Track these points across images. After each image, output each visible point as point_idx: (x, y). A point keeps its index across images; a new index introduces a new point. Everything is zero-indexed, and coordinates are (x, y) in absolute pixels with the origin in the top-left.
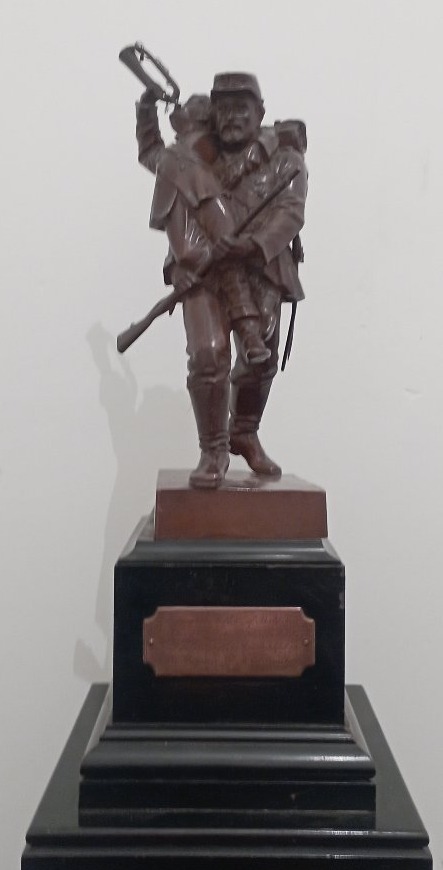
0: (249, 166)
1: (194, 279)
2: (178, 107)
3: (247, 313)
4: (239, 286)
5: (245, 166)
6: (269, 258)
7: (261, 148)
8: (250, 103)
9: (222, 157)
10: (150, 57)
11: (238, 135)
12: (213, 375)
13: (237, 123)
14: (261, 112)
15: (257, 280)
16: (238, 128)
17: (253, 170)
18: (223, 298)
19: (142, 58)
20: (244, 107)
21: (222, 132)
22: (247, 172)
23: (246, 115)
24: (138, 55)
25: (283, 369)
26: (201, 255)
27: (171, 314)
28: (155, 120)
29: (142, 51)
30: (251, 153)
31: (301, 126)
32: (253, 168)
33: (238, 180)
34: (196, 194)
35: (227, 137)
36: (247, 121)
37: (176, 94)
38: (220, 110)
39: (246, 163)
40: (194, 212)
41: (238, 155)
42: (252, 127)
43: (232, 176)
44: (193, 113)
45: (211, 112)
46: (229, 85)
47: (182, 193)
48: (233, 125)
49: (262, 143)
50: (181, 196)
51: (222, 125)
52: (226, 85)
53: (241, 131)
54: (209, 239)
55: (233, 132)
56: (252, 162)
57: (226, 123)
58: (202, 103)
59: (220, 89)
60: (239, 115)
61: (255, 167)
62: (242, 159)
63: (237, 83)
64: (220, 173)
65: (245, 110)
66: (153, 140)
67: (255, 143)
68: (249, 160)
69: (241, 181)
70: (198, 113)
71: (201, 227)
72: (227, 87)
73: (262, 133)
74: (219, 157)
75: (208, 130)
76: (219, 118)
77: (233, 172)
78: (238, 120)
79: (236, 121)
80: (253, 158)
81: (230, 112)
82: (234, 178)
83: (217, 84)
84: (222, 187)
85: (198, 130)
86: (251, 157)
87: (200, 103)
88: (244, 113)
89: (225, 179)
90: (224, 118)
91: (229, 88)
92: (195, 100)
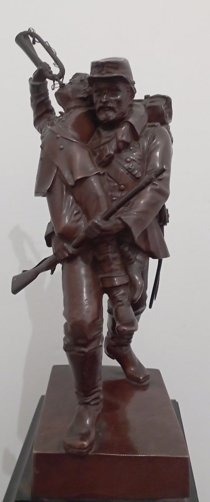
0: (121, 145)
1: (71, 249)
2: (62, 86)
3: (117, 283)
4: (111, 256)
5: (117, 144)
6: (137, 234)
7: (132, 127)
8: (121, 86)
9: (99, 133)
10: (41, 41)
11: (112, 115)
12: (85, 346)
13: (110, 105)
14: (133, 92)
15: (126, 249)
16: (112, 109)
17: (123, 149)
18: (97, 267)
19: (34, 42)
20: (116, 91)
22: (118, 151)
23: (119, 97)
24: (31, 39)
25: (150, 307)
26: (76, 229)
27: (52, 273)
28: (46, 93)
29: (34, 35)
30: (123, 133)
31: (167, 100)
32: (124, 146)
33: (111, 158)
34: (72, 173)
35: (102, 117)
36: (119, 102)
37: (62, 73)
38: (96, 91)
39: (118, 142)
40: (71, 189)
41: (112, 133)
42: (125, 107)
43: (106, 155)
44: (75, 91)
45: (89, 92)
46: (104, 72)
47: (61, 172)
48: (107, 107)
49: (133, 123)
50: (59, 174)
51: (98, 106)
52: (100, 72)
53: (115, 112)
54: (84, 216)
55: (107, 112)
56: (123, 142)
57: (101, 105)
58: (83, 80)
59: (95, 76)
60: (112, 98)
61: (126, 145)
62: (115, 140)
63: (110, 70)
64: (95, 150)
65: (117, 93)
66: (44, 109)
67: (127, 123)
68: (121, 139)
69: (113, 159)
70: (78, 91)
71: (77, 202)
72: (101, 74)
73: (134, 108)
74: (96, 133)
75: (87, 106)
76: (95, 99)
77: (106, 151)
78: (112, 103)
79: (110, 103)
80: (124, 138)
81: (104, 95)
82: (107, 156)
83: (94, 70)
84: (96, 164)
85: (79, 107)
86: (122, 136)
87: (82, 81)
88: (117, 95)
89: (100, 158)
90: (99, 100)
91: (103, 74)
92: (78, 78)
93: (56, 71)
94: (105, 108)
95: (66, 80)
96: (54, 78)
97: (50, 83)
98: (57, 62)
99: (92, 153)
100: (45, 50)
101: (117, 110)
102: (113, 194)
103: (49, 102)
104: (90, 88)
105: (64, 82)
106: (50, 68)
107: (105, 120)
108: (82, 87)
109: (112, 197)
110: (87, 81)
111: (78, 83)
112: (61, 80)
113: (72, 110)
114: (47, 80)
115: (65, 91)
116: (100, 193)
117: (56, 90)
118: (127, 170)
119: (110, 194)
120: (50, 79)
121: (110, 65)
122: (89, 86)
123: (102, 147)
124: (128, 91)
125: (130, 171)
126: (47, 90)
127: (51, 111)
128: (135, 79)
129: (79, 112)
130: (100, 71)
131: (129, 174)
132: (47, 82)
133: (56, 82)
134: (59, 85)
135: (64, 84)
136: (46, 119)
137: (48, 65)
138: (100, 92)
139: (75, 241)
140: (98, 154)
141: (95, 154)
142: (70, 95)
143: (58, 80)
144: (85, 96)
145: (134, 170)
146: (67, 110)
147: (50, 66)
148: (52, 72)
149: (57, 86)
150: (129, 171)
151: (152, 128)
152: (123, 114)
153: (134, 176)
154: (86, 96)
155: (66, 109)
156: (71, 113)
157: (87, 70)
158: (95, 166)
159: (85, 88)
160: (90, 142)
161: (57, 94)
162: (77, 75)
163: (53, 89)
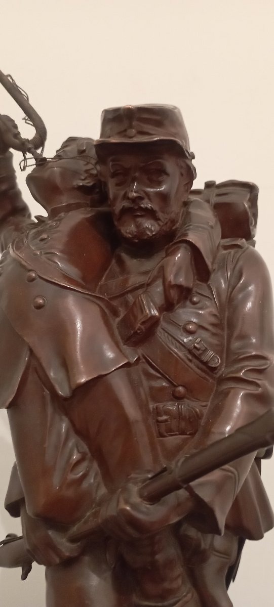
0: (174, 294)
2: (41, 162)
5: (166, 291)
8: (170, 165)
9: (121, 263)
11: (150, 226)
13: (146, 204)
14: (190, 174)
16: (150, 213)
20: (156, 174)
21: (119, 219)
22: (168, 306)
23: (163, 188)
27: (24, 577)
28: (10, 178)
30: (177, 267)
31: (250, 191)
33: (153, 325)
35: (129, 229)
36: (164, 198)
37: (40, 136)
38: (114, 175)
39: (167, 287)
40: (63, 405)
41: (150, 265)
42: (175, 208)
43: (141, 318)
44: (68, 174)
45: (96, 175)
46: (133, 131)
47: (38, 360)
48: (141, 209)
49: (197, 245)
50: (36, 368)
51: (119, 205)
52: (122, 133)
53: (156, 219)
54: (95, 465)
55: (139, 220)
56: (180, 287)
57: (126, 204)
58: (84, 151)
59: (113, 140)
60: (149, 190)
61: (185, 293)
62: (159, 282)
63: (147, 128)
64: (115, 303)
65: (160, 179)
66: (9, 207)
67: (184, 245)
68: (173, 283)
69: (158, 326)
70: (75, 174)
71: (78, 432)
72: (125, 136)
73: (192, 210)
74: (114, 261)
75: (93, 205)
76: (112, 190)
77: (142, 310)
78: (150, 199)
79: (146, 200)
80: (181, 280)
81: (133, 182)
82: (143, 323)
83: (108, 128)
84: (119, 338)
85: (77, 206)
86: (177, 275)
87: (82, 152)
88: (159, 184)
89: (126, 323)
90: (122, 193)
91: (131, 137)
92: (73, 148)
93: (27, 132)
94: (134, 210)
95: (50, 151)
96: (23, 147)
97: (17, 156)
98: (31, 115)
99: (109, 311)
100: (6, 91)
101: (160, 215)
102: (161, 405)
103: (17, 194)
104: (98, 167)
105: (45, 155)
106: (16, 127)
107: (135, 237)
108: (81, 165)
109: (158, 412)
110: (93, 152)
111: (73, 158)
112: (39, 151)
113: (62, 214)
114: (11, 150)
115: (46, 174)
116: (132, 411)
117: (29, 170)
118: (190, 351)
119: (152, 406)
120: (17, 148)
121: (146, 116)
122: (96, 164)
123: (130, 298)
124: (182, 175)
125: (197, 353)
126: (13, 171)
127: (23, 210)
128: (193, 147)
129: (77, 217)
130: (125, 130)
131: (194, 360)
132: (11, 155)
133: (29, 155)
134: (33, 161)
135: (45, 159)
136: (13, 227)
137: (13, 121)
138: (124, 176)
139: (75, 529)
140: (122, 313)
141: (115, 313)
142: (58, 181)
143: (33, 150)
144: (89, 183)
145: (206, 350)
146: (53, 213)
147: (16, 123)
148: (19, 133)
149: (32, 161)
150: (194, 353)
151: (233, 251)
152: (173, 222)
153: (205, 364)
154: (91, 184)
155: (50, 210)
156: (60, 220)
157: (93, 131)
158: (117, 344)
159: (90, 166)
160: (103, 281)
161: (30, 180)
162: (71, 140)
163: (23, 169)
